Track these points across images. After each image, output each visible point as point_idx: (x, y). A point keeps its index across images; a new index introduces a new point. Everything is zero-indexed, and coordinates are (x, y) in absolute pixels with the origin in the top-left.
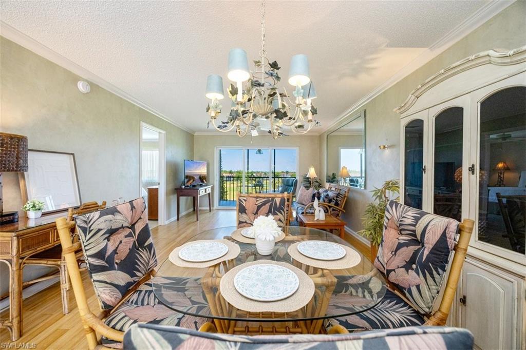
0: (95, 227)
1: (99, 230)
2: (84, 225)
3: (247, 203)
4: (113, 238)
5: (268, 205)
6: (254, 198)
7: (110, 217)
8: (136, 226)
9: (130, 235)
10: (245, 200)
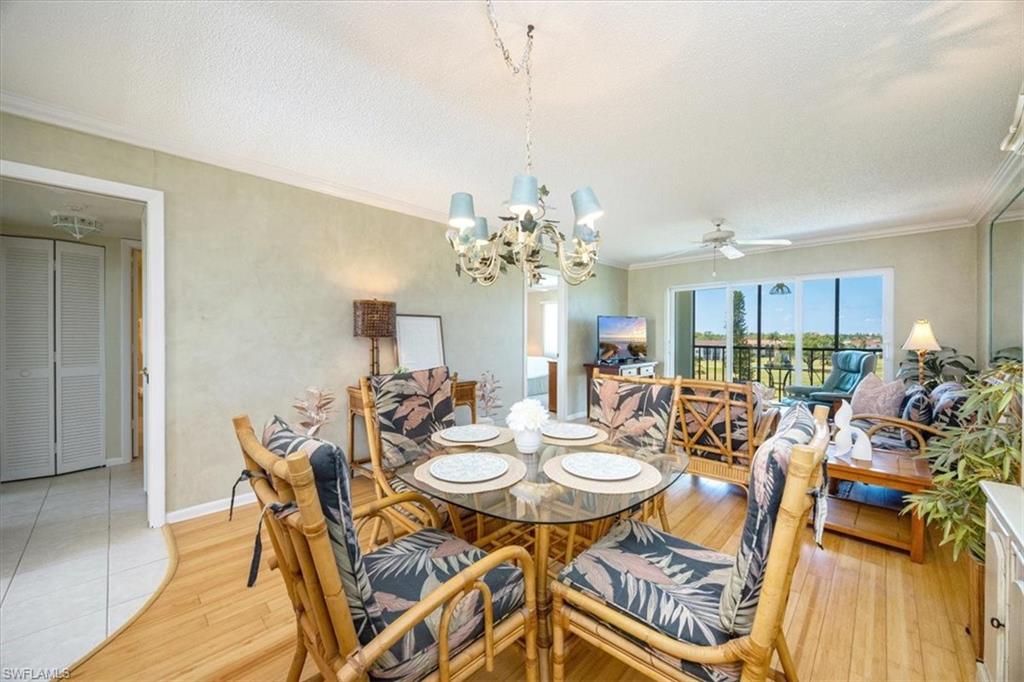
0: (385, 389)
1: (389, 392)
2: (376, 385)
3: (603, 388)
4: (406, 403)
5: (638, 396)
6: (616, 383)
7: (402, 381)
8: (435, 396)
9: (426, 405)
10: (600, 384)
